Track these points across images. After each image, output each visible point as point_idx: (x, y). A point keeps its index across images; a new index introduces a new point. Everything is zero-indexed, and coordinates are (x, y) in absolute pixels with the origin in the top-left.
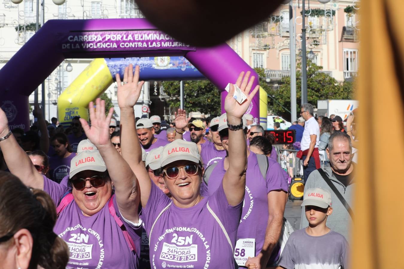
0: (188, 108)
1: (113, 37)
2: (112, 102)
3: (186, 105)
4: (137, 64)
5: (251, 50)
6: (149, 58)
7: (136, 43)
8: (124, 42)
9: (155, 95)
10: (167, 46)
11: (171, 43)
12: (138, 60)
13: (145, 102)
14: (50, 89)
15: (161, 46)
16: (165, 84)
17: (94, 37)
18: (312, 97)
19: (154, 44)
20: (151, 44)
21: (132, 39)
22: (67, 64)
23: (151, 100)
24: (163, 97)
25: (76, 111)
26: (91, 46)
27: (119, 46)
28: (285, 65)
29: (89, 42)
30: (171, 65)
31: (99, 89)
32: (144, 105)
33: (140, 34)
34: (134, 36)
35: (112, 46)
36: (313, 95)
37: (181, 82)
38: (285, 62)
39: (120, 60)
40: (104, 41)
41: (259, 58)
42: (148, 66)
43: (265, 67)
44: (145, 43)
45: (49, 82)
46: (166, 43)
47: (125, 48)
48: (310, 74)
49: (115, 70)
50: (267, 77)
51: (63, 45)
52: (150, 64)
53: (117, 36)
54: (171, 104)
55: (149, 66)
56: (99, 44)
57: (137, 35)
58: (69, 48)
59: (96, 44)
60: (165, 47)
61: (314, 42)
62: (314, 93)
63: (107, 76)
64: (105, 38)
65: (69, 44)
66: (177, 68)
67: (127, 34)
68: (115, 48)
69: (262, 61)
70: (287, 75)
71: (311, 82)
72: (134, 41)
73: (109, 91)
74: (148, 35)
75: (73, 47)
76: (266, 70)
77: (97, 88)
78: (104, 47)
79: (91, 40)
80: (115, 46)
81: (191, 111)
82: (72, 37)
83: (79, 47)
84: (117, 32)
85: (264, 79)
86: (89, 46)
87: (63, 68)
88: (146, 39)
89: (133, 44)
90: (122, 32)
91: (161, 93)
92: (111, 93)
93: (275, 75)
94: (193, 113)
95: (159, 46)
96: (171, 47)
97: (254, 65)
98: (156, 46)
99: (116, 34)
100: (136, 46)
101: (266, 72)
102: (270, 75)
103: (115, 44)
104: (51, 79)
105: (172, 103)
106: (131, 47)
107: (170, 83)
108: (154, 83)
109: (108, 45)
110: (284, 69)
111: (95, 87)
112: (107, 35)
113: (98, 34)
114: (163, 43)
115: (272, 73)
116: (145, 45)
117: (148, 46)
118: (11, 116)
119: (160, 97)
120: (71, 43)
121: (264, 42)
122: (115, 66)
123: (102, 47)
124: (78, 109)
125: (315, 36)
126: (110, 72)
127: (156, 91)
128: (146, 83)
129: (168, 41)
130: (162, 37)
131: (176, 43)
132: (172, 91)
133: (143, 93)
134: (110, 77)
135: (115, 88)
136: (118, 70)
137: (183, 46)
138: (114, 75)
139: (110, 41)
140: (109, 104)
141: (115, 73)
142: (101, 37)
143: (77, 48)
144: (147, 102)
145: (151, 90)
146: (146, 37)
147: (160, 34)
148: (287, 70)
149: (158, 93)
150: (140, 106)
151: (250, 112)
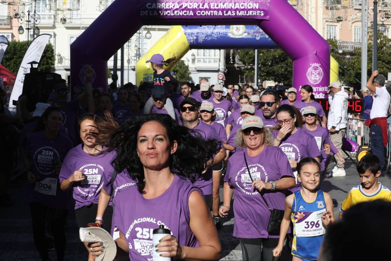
0: (262, 76)
1: (189, 5)
2: (189, 69)
3: (260, 73)
4: (213, 32)
5: (324, 21)
6: (224, 26)
7: (212, 12)
8: (201, 10)
9: (231, 63)
10: (241, 15)
11: (245, 12)
12: (215, 28)
13: (221, 70)
14: (130, 55)
15: (236, 15)
16: (241, 53)
17: (172, 5)
18: (383, 69)
19: (229, 13)
20: (227, 13)
21: (208, 8)
22: (146, 32)
23: (227, 68)
24: (238, 66)
26: (168, 13)
27: (195, 14)
28: (357, 37)
29: (166, 10)
30: (246, 34)
32: (220, 73)
33: (216, 2)
34: (210, 5)
35: (189, 14)
36: (384, 67)
37: (256, 51)
38: (357, 34)
39: (197, 28)
40: (181, 9)
41: (333, 29)
42: (223, 35)
43: (338, 38)
44: (220, 12)
45: (129, 48)
46: (241, 12)
47: (201, 15)
48: (381, 46)
49: (191, 38)
50: (340, 49)
51: (141, 12)
52: (226, 33)
53: (193, 4)
54: (246, 72)
55: (225, 34)
56: (177, 11)
57: (213, 4)
58: (147, 15)
59: (174, 12)
61: (386, 15)
62: (384, 65)
63: (184, 43)
64: (182, 6)
65: (147, 11)
66: (252, 37)
67: (203, 3)
68: (191, 15)
69: (335, 33)
70: (359, 47)
71: (382, 54)
72: (210, 9)
73: (187, 58)
74: (224, 4)
75: (151, 14)
76: (338, 42)
78: (181, 14)
79: (169, 8)
80: (192, 13)
81: (265, 79)
82: (150, 4)
83: (157, 14)
84: (194, 1)
85: (337, 51)
87: (142, 35)
88: (221, 8)
89: (208, 12)
90: (198, 0)
91: (236, 62)
92: (188, 61)
93: (347, 47)
94: (267, 82)
95: (234, 14)
97: (328, 36)
98: (231, 15)
100: (212, 15)
101: (339, 43)
102: (343, 46)
106: (207, 15)
107: (246, 52)
108: (230, 51)
109: (185, 13)
110: (356, 41)
111: (172, 54)
112: (184, 3)
113: (175, 2)
114: (238, 12)
115: (344, 44)
117: (223, 14)
119: (236, 65)
120: (149, 10)
121: (337, 14)
122: (192, 34)
123: (179, 14)
125: (386, 10)
126: (186, 39)
127: (232, 60)
128: (222, 51)
129: (242, 10)
130: (237, 6)
131: (251, 12)
132: (247, 60)
133: (220, 61)
134: (187, 44)
135: (192, 55)
136: (195, 38)
137: (258, 15)
138: (191, 43)
139: (187, 9)
140: (186, 71)
141: (192, 41)
142: (179, 5)
143: (155, 15)
144: (223, 70)
145: (227, 58)
146: (221, 6)
147: (235, 3)
148: (360, 42)
149: (234, 61)
150: (216, 74)
151: (320, 81)
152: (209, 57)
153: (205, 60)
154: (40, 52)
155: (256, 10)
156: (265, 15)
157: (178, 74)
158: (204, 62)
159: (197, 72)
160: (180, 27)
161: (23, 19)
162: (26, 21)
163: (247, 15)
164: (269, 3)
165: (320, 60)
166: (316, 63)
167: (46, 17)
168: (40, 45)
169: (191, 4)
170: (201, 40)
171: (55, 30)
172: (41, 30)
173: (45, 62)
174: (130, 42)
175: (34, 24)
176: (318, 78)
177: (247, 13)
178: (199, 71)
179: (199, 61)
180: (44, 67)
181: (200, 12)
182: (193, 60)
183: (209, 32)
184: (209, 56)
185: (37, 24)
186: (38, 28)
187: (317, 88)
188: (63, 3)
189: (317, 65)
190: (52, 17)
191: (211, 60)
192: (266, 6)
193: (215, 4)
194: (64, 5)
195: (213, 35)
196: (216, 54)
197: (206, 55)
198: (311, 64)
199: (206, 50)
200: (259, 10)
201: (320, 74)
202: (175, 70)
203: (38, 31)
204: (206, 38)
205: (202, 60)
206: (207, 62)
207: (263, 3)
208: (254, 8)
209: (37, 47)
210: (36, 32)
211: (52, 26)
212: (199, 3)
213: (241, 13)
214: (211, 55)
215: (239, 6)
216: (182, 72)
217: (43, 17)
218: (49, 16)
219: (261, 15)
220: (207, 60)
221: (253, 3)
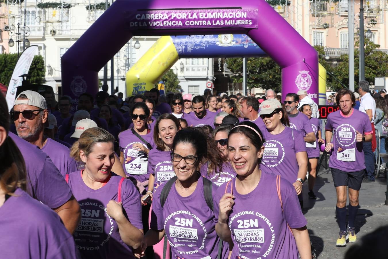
0: (251, 84)
1: (178, 15)
2: (178, 78)
3: (249, 81)
4: (202, 41)
5: (311, 27)
6: (213, 35)
7: (201, 22)
8: (190, 20)
9: (219, 71)
10: (230, 24)
11: (234, 21)
12: (203, 38)
13: (209, 78)
14: (119, 65)
15: (224, 24)
16: (229, 61)
17: (161, 16)
18: (370, 74)
20: (215, 22)
21: (197, 18)
22: (135, 42)
23: (215, 76)
24: (226, 74)
25: (143, 86)
26: (158, 24)
27: (184, 24)
28: (344, 43)
29: (156, 21)
30: (234, 43)
31: (165, 65)
32: (208, 81)
33: (205, 12)
34: (198, 15)
35: (178, 24)
36: (371, 72)
37: (244, 59)
38: (344, 40)
39: (185, 38)
40: (170, 19)
41: (319, 36)
42: (212, 43)
43: (324, 45)
44: (209, 21)
45: (118, 58)
46: (229, 21)
47: (190, 25)
48: (367, 52)
49: (180, 47)
50: (327, 55)
51: (131, 23)
52: (214, 42)
53: (182, 15)
54: (234, 80)
56: (166, 22)
57: (202, 14)
58: (137, 26)
59: (163, 22)
61: (372, 21)
62: (371, 71)
63: (173, 53)
64: (171, 16)
65: (137, 22)
66: (240, 46)
67: (191, 13)
68: (180, 26)
69: (322, 40)
70: (346, 53)
71: (369, 60)
72: (199, 19)
73: (176, 67)
74: (212, 14)
75: (140, 25)
76: (325, 48)
77: (163, 64)
78: (170, 25)
79: (158, 19)
80: (181, 24)
81: (254, 87)
82: (139, 15)
83: (146, 25)
84: (183, 11)
85: (324, 57)
86: (156, 24)
87: (131, 45)
88: (210, 18)
89: (197, 22)
90: (187, 11)
91: (225, 70)
92: (177, 69)
93: (334, 53)
94: (255, 89)
95: (223, 24)
97: (314, 43)
98: (219, 24)
99: (181, 13)
100: (201, 24)
101: (326, 49)
102: (330, 53)
103: (180, 22)
104: (120, 56)
105: (236, 79)
106: (195, 25)
107: (234, 60)
108: (218, 60)
109: (174, 23)
110: (343, 47)
111: (161, 64)
112: (172, 14)
113: (164, 13)
114: (226, 21)
115: (331, 51)
116: (209, 23)
117: (212, 24)
118: (82, 90)
119: (224, 73)
120: (138, 21)
121: (323, 21)
122: (181, 43)
123: (168, 25)
124: (145, 84)
125: (372, 16)
126: (175, 49)
127: (220, 68)
128: (211, 60)
129: (231, 19)
130: (226, 16)
131: (239, 21)
132: (235, 67)
133: (208, 69)
134: (176, 54)
135: (181, 64)
136: (184, 47)
137: (246, 24)
138: (180, 52)
139: (176, 19)
140: (175, 79)
141: (181, 50)
142: (168, 15)
143: (145, 26)
144: (211, 78)
145: (215, 66)
146: (210, 16)
147: (223, 13)
148: (346, 48)
149: (222, 69)
150: (205, 82)
151: (309, 88)
152: (198, 66)
153: (194, 68)
154: (28, 63)
155: (244, 19)
156: (253, 24)
157: (168, 83)
158: (193, 70)
159: (186, 81)
160: (169, 37)
161: (13, 32)
162: (17, 34)
163: (235, 24)
164: (257, 12)
165: (309, 68)
166: (304, 71)
167: (36, 29)
168: (28, 56)
170: (189, 49)
171: (45, 42)
172: (31, 42)
173: (36, 74)
175: (24, 36)
176: (307, 85)
177: (235, 22)
178: (187, 79)
179: (187, 70)
180: (35, 78)
181: (188, 22)
182: (182, 69)
183: (198, 42)
184: (198, 64)
185: (27, 37)
186: (28, 40)
188: (52, 15)
189: (306, 72)
190: (42, 29)
191: (199, 68)
192: (255, 15)
193: (204, 14)
194: (54, 17)
195: (201, 44)
196: (205, 63)
197: (194, 63)
198: (299, 72)
199: (194, 59)
200: (247, 19)
201: (309, 81)
202: (164, 79)
203: (28, 43)
204: (194, 47)
205: (190, 69)
206: (196, 70)
207: (251, 12)
208: (242, 17)
209: (26, 59)
210: (26, 44)
211: (41, 38)
212: (187, 14)
213: (230, 23)
214: (199, 63)
215: (228, 15)
216: (171, 81)
217: (33, 29)
218: (38, 28)
219: (249, 24)
220: (196, 69)
221: (242, 12)
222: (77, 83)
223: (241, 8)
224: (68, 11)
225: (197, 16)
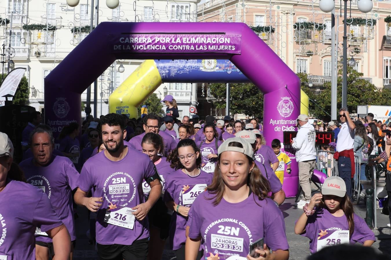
0: (234, 109)
1: (162, 39)
3: (232, 107)
4: (185, 66)
5: (295, 56)
6: (196, 60)
7: (184, 46)
8: (173, 44)
9: (202, 96)
10: (213, 49)
11: (217, 46)
12: (187, 62)
13: (192, 103)
14: (103, 88)
15: (208, 49)
16: (212, 86)
17: (144, 39)
18: (352, 102)
19: (201, 47)
20: (199, 47)
22: (119, 65)
23: (198, 101)
24: (209, 99)
25: (126, 109)
26: (141, 47)
27: (167, 48)
28: (327, 71)
29: (139, 44)
30: (218, 68)
31: (148, 89)
32: (192, 106)
33: (188, 37)
34: (182, 39)
35: (161, 48)
36: (353, 100)
37: (227, 84)
38: (327, 68)
39: (169, 62)
40: (153, 43)
41: (303, 63)
42: (195, 68)
43: (308, 72)
44: (192, 46)
45: (102, 82)
46: (213, 46)
47: (173, 50)
48: (350, 80)
49: (164, 72)
50: (310, 82)
51: (115, 46)
52: (198, 67)
53: (166, 39)
54: (217, 106)
56: (149, 46)
57: (186, 38)
58: (120, 49)
59: (146, 46)
60: (212, 50)
61: (355, 50)
63: (157, 77)
64: (155, 40)
66: (223, 71)
67: (175, 37)
68: (164, 50)
69: (305, 67)
70: (329, 81)
71: (352, 88)
72: (182, 44)
73: (159, 91)
74: (196, 39)
75: (124, 49)
76: (308, 76)
77: (146, 88)
78: (154, 49)
79: (141, 42)
80: (164, 48)
81: (237, 112)
82: (123, 38)
83: (130, 48)
84: (166, 35)
85: (307, 84)
86: (139, 48)
87: (115, 69)
88: (193, 42)
89: (181, 46)
90: (170, 35)
91: (208, 95)
92: (161, 94)
93: (317, 80)
94: (239, 115)
95: (206, 49)
96: (218, 50)
97: (298, 70)
98: (203, 49)
99: (165, 37)
100: (184, 49)
102: (313, 80)
103: (164, 46)
104: (103, 80)
105: (219, 105)
106: (179, 49)
107: (217, 86)
108: (201, 84)
109: (158, 47)
110: (326, 75)
111: (145, 87)
112: (156, 38)
113: (148, 37)
114: (209, 46)
115: (314, 78)
116: (192, 48)
117: (195, 49)
118: (64, 112)
119: (207, 99)
120: (122, 44)
121: (307, 48)
122: (164, 67)
123: (151, 49)
124: (128, 107)
125: (356, 44)
126: (159, 73)
127: (203, 93)
128: (194, 85)
129: (214, 44)
130: (209, 41)
131: (223, 46)
132: (218, 93)
133: (191, 94)
134: (160, 78)
135: (164, 89)
136: (167, 71)
137: (229, 49)
138: (163, 76)
139: (160, 43)
140: (158, 104)
141: (164, 75)
142: (151, 39)
143: (128, 50)
144: (195, 103)
145: (199, 91)
146: (193, 40)
147: (207, 38)
148: (329, 76)
149: (206, 95)
150: (188, 107)
151: (291, 114)
152: (181, 91)
153: (177, 93)
154: (15, 85)
155: (227, 44)
156: (236, 50)
157: (151, 107)
158: (176, 95)
160: (153, 60)
162: (1, 55)
163: (219, 49)
164: (240, 38)
165: (291, 94)
166: (286, 97)
167: (21, 50)
168: (15, 78)
169: (164, 39)
170: (173, 74)
171: (29, 64)
172: (15, 64)
173: (20, 95)
174: (104, 75)
175: (9, 57)
176: (289, 111)
177: (219, 47)
180: (19, 99)
181: (172, 46)
183: (181, 66)
184: (181, 89)
185: (12, 58)
186: (12, 62)
187: (287, 121)
188: (37, 37)
189: (288, 98)
190: (27, 50)
191: (183, 93)
192: (238, 41)
193: (188, 38)
194: (39, 39)
195: (185, 69)
196: (188, 88)
197: (178, 88)
198: (281, 98)
199: (178, 83)
200: (230, 44)
201: (291, 107)
203: (12, 64)
204: (178, 72)
205: (174, 93)
207: (234, 38)
208: (226, 42)
209: (12, 81)
210: (11, 66)
211: (26, 59)
212: (171, 38)
213: (213, 48)
215: (211, 40)
216: (154, 105)
217: (18, 51)
218: (23, 50)
219: (232, 49)
220: (179, 94)
221: (225, 37)
222: (60, 105)
223: (224, 33)
224: (53, 33)
225: (181, 41)
